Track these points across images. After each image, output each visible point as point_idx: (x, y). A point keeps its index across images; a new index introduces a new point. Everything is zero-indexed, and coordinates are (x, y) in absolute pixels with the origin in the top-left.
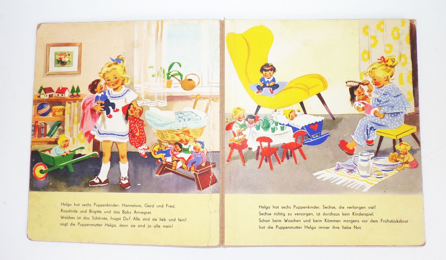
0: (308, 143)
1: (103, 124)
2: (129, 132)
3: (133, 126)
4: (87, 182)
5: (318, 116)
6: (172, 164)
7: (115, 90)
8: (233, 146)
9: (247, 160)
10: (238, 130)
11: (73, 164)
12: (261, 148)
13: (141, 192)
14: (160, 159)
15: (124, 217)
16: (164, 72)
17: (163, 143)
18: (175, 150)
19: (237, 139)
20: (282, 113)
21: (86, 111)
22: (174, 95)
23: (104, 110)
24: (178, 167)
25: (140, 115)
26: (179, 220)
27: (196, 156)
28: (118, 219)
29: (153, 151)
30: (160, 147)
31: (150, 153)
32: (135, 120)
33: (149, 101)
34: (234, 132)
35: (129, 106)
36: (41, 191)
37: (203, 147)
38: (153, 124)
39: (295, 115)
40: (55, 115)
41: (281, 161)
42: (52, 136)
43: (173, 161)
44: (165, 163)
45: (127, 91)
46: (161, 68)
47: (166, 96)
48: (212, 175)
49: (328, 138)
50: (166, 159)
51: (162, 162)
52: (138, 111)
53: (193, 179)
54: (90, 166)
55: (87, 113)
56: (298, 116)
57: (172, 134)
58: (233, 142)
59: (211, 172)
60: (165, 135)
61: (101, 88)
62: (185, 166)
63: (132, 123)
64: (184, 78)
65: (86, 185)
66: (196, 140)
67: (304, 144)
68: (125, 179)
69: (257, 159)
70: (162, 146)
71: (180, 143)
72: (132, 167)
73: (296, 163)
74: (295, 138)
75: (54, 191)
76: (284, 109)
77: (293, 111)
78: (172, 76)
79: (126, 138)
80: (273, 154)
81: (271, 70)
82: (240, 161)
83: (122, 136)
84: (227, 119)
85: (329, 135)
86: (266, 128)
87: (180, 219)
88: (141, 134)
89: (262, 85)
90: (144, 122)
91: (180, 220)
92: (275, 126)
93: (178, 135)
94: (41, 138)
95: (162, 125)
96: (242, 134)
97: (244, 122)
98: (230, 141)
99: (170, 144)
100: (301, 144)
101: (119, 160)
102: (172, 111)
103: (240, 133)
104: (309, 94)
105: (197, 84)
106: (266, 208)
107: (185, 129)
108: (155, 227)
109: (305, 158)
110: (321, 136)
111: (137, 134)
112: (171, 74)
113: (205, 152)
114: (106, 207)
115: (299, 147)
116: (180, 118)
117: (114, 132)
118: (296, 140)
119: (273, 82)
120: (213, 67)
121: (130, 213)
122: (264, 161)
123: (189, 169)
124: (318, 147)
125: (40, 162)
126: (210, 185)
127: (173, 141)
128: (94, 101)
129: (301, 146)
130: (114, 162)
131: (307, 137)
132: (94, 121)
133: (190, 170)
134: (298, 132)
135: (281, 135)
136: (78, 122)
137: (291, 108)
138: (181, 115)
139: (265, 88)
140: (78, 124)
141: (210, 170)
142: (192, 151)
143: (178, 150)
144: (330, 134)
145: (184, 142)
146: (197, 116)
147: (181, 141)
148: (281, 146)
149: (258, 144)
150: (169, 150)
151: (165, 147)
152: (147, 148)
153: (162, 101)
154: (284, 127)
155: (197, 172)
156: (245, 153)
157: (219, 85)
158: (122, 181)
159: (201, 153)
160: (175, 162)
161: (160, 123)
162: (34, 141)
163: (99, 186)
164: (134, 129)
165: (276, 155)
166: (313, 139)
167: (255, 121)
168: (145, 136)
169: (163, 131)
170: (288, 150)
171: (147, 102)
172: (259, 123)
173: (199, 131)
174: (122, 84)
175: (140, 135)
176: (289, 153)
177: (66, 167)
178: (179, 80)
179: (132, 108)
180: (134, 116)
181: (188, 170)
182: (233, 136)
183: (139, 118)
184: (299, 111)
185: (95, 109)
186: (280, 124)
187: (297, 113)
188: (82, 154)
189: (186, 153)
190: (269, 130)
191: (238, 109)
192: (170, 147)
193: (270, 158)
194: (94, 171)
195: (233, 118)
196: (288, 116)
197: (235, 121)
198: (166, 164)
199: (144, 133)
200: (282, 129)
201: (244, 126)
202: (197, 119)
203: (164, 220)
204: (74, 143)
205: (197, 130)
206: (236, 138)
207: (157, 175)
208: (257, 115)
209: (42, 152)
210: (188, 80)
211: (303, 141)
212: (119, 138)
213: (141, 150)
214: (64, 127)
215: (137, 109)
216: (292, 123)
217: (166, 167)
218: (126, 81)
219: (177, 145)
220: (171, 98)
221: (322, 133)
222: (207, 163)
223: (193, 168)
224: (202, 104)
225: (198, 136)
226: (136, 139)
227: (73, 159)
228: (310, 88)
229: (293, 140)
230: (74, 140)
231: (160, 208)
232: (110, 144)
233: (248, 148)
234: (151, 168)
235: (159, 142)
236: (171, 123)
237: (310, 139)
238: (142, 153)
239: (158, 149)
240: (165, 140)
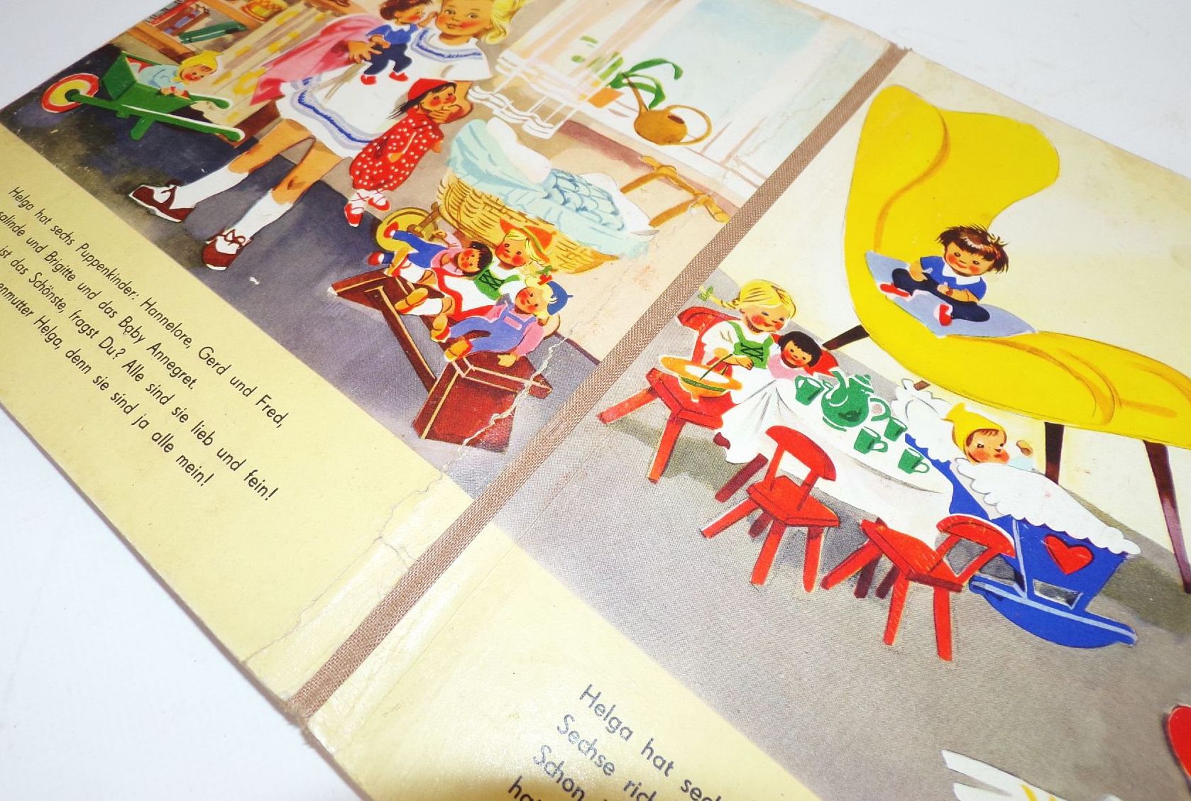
0: (1001, 598)
1: (333, 86)
2: (376, 141)
3: (402, 134)
4: (137, 182)
5: (1108, 521)
6: (410, 291)
7: (444, 36)
8: (660, 386)
9: (678, 472)
10: (724, 350)
11: (157, 122)
12: (766, 467)
13: (234, 305)
14: (390, 256)
15: (109, 337)
16: (615, 66)
17: (439, 220)
18: (454, 261)
19: (697, 377)
20: (944, 408)
21: (323, 40)
22: (593, 127)
23: (370, 61)
24: (417, 311)
25: (448, 121)
26: (251, 478)
27: (507, 318)
28: (88, 332)
29: (391, 223)
30: (423, 225)
31: (376, 222)
32: (425, 123)
33: (509, 103)
34: (700, 346)
35: (438, 86)
36: (15, 132)
37: (553, 309)
38: (460, 159)
39: (999, 451)
40: (250, 10)
41: (820, 576)
42: (190, 41)
43: (417, 286)
44: (390, 275)
45: (474, 54)
46: (616, 54)
47: (569, 116)
48: (506, 414)
49: (1116, 648)
50: (404, 268)
51: (383, 269)
52: (454, 109)
53: (427, 379)
54: (189, 151)
55: (321, 46)
56: (1010, 462)
57: (490, 215)
58: (676, 375)
59: (511, 403)
60: (470, 205)
61: (415, 17)
62: (441, 322)
63: (408, 125)
64: (660, 107)
65: (123, 190)
66: (550, 273)
67: (975, 589)
68: (235, 240)
69: (724, 494)
70: (430, 226)
71: (493, 251)
72: (288, 223)
73: (889, 637)
74: (947, 536)
75: (39, 152)
76: (960, 400)
77: (997, 431)
78: (631, 85)
79: (354, 148)
80: (805, 530)
81: (988, 256)
82: (647, 454)
83: (349, 136)
84: (710, 290)
85: (1127, 640)
86: (842, 416)
87: (255, 475)
88: (404, 161)
89: (919, 277)
90: (442, 142)
91: (251, 480)
92: (882, 434)
93: (506, 227)
94: (163, 32)
95: (486, 177)
96: (728, 373)
97: (767, 343)
98: (664, 360)
99: (459, 234)
100: (962, 579)
101: (275, 184)
102: (549, 159)
103: (723, 367)
104: (1109, 418)
105: (692, 139)
106: (614, 723)
107: (542, 226)
108: (156, 438)
109: (944, 647)
110: (1080, 611)
111: (392, 157)
112: (633, 79)
113: (547, 330)
114: (99, 275)
115: (944, 585)
116: (556, 189)
117: (338, 116)
118: (946, 547)
119: (969, 293)
120: (780, 128)
121: (137, 339)
122: (744, 525)
123: (444, 341)
124: (1039, 649)
125: (94, 74)
126: (466, 441)
127: (475, 232)
128: (367, 31)
129: (954, 584)
130: (256, 183)
131: (1011, 574)
132: (318, 67)
133: (445, 346)
134: (976, 523)
135: (887, 481)
136: (281, 49)
137: (993, 417)
138: (564, 184)
139: (926, 293)
140: (275, 52)
141: (512, 393)
142: (506, 297)
143: (465, 265)
144: (1134, 637)
145: (506, 256)
146: (615, 213)
147: (502, 249)
148: (861, 522)
149: (769, 448)
150: (441, 248)
151: (434, 233)
152: (382, 203)
153: (544, 124)
154: (918, 462)
155: (464, 367)
156: (689, 443)
157: (760, 182)
158: (220, 239)
159: (531, 320)
160: (424, 291)
161: (483, 164)
162: (143, 29)
163: (149, 212)
164: (398, 141)
165: (813, 537)
166: (1031, 596)
167: (811, 367)
168: (407, 173)
169: (474, 192)
170: (884, 558)
171: (501, 104)
172: (824, 382)
173: (585, 258)
174: (476, 36)
175: (398, 164)
176: (879, 577)
177: (134, 119)
178: (641, 103)
179: (443, 94)
180: (431, 115)
181: (440, 343)
182: (690, 358)
183: (439, 124)
184: (1026, 451)
185: (351, 47)
186: (910, 440)
187: (1011, 448)
188: (205, 116)
189: (483, 291)
190: (845, 430)
191: (773, 290)
192: (450, 242)
193: (777, 534)
194: (182, 169)
195: (734, 302)
196: (962, 439)
197: (735, 318)
198: (393, 279)
199: (412, 165)
200: (909, 464)
201: (755, 354)
202: (608, 223)
203: (204, 437)
204: (216, 82)
205: (580, 250)
206: (696, 372)
207: (332, 291)
208: (833, 352)
209: (127, 58)
210: (669, 117)
211: (977, 573)
212: (336, 138)
213: (362, 199)
214: (236, 40)
215: (455, 103)
216: (965, 470)
217: (380, 288)
218: (491, 34)
219: (476, 253)
220: (576, 131)
221: (1091, 603)
222: (524, 366)
223: (459, 347)
224: (663, 195)
225: (568, 270)
226: (377, 165)
227: (173, 113)
228: (1128, 403)
229: (931, 538)
230: (226, 75)
231: (236, 391)
232: (297, 136)
233: (716, 432)
234: (336, 263)
235: (430, 211)
236: (515, 186)
237: (1016, 586)
238: (353, 207)
239: (411, 228)
240: (455, 216)
